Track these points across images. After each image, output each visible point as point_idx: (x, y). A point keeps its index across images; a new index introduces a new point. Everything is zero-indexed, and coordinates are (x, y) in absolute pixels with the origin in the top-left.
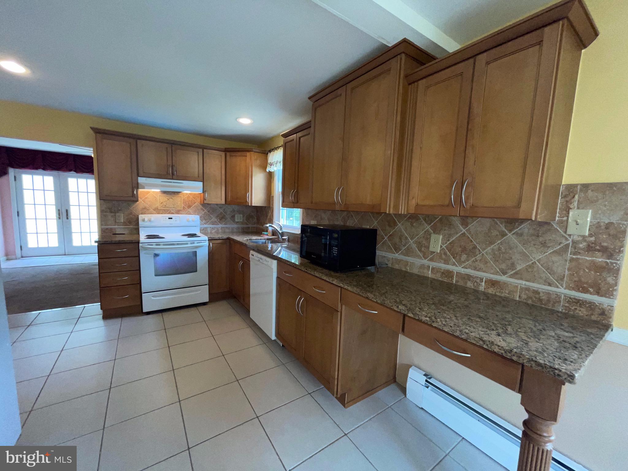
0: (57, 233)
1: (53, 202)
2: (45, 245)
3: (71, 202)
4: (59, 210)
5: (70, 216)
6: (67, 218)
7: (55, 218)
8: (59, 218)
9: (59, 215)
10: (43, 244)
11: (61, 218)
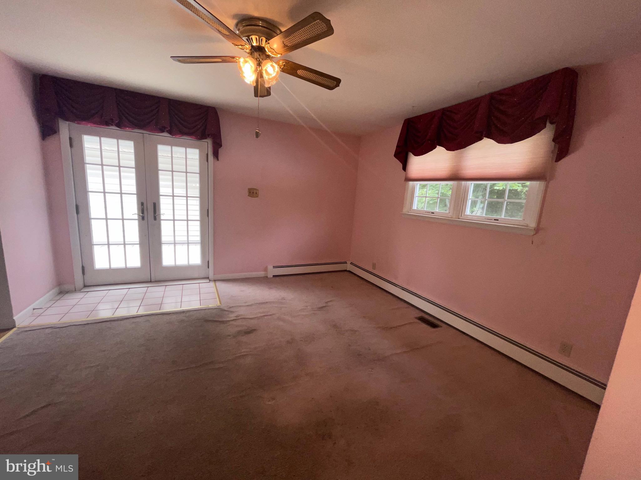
0: (139, 244)
1: (134, 189)
2: (121, 265)
3: (162, 191)
4: (142, 204)
5: (159, 215)
6: (155, 219)
7: (136, 217)
8: (143, 218)
9: (143, 213)
10: (118, 263)
11: (146, 218)
